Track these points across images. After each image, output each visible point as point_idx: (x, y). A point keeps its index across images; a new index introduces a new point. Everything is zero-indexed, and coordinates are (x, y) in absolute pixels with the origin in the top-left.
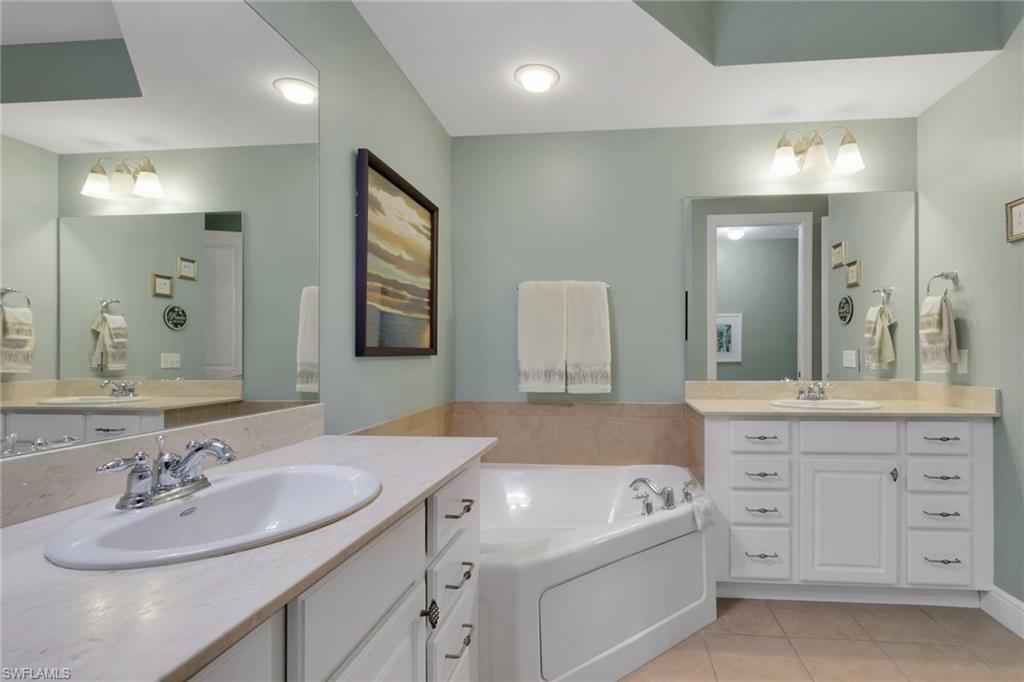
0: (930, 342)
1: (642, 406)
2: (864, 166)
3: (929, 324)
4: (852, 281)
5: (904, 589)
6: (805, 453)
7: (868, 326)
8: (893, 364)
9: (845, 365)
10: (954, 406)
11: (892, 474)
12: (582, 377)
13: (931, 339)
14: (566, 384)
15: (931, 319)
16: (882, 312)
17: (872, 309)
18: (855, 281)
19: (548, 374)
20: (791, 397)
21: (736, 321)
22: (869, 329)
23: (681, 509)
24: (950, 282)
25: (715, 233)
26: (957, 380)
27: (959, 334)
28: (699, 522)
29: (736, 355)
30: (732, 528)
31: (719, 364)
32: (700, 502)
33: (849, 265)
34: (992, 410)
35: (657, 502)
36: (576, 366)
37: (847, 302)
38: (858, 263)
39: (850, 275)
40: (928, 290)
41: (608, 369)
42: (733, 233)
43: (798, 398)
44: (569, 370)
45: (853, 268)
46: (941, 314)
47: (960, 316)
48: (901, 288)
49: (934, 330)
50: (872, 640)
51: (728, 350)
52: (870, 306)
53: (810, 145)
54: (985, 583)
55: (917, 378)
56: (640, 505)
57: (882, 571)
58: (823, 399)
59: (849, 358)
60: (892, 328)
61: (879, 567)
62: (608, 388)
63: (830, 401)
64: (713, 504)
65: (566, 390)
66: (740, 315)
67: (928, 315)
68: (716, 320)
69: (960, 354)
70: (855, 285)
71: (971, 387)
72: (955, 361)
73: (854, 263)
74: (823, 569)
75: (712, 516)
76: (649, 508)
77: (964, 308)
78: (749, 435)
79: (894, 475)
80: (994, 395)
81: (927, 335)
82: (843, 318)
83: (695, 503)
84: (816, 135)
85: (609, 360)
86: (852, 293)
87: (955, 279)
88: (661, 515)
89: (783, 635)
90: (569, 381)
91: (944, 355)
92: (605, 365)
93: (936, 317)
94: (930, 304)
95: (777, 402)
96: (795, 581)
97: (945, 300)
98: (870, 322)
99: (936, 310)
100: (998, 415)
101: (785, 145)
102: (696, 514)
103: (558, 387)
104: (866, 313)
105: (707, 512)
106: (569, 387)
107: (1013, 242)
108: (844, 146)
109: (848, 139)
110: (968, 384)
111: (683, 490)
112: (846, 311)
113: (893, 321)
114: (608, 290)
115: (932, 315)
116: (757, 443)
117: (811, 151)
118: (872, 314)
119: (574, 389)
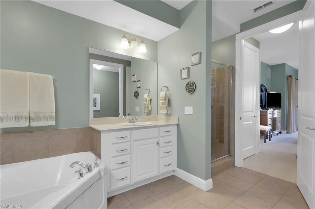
0: (162, 105)
1: (70, 129)
2: (146, 51)
3: (162, 100)
4: (138, 86)
5: (160, 175)
6: (134, 141)
7: (144, 99)
8: (150, 111)
9: (136, 111)
10: (167, 122)
11: (157, 143)
12: (39, 119)
13: (163, 104)
14: (29, 122)
15: (163, 98)
16: (148, 96)
17: (145, 95)
18: (139, 86)
19: (17, 118)
20: (126, 122)
21: (98, 97)
22: (145, 100)
23: (95, 171)
24: (166, 88)
25: (93, 66)
26: (168, 115)
27: (169, 102)
28: (102, 174)
29: (98, 108)
30: (112, 172)
31: (94, 111)
32: (102, 166)
33: (138, 81)
34: (177, 123)
35: (84, 171)
36: (35, 113)
37: (137, 92)
38: (140, 81)
39: (138, 84)
40: (161, 90)
41: (54, 114)
42: (98, 67)
43: (129, 122)
44: (31, 115)
45: (139, 82)
46: (165, 97)
47: (169, 97)
48: (153, 89)
49: (163, 101)
50: (155, 195)
51: (95, 107)
52: (145, 94)
53: (132, 41)
54: (175, 168)
55: (157, 115)
56: (77, 175)
57: (154, 172)
58: (136, 122)
59: (137, 109)
60: (151, 100)
61: (154, 171)
62: (54, 123)
63: (138, 122)
64: (106, 166)
65: (29, 125)
66: (99, 95)
67: (162, 97)
68: (93, 96)
69: (169, 108)
70: (139, 87)
71: (172, 117)
72: (168, 110)
73: (139, 81)
74: (140, 177)
75: (106, 170)
76: (81, 175)
77: (170, 96)
78: (118, 137)
79: (158, 143)
80: (177, 118)
81: (162, 103)
82: (136, 97)
83: (100, 167)
84: (134, 38)
85: (55, 110)
86: (138, 90)
87: (168, 88)
88: (87, 176)
89: (131, 204)
90: (31, 121)
91: (166, 108)
92: (52, 113)
93: (164, 98)
94: (162, 94)
95: (123, 124)
96: (132, 184)
97: (166, 93)
98: (145, 98)
99: (164, 96)
100: (178, 124)
101: (125, 38)
102: (101, 171)
103: (24, 124)
104: (144, 96)
105: (106, 169)
106: (31, 124)
107: (182, 79)
108: (141, 44)
109: (142, 42)
110: (171, 116)
111: (95, 163)
112: (136, 95)
113: (151, 98)
114: (53, 79)
115: (163, 97)
116: (121, 139)
117: (132, 42)
118: (146, 96)
119: (33, 124)
